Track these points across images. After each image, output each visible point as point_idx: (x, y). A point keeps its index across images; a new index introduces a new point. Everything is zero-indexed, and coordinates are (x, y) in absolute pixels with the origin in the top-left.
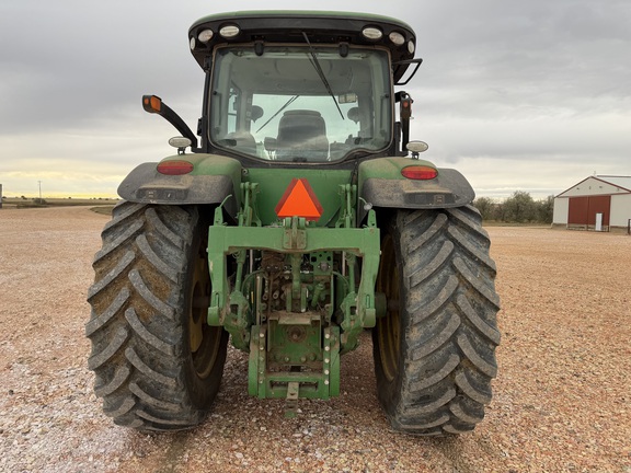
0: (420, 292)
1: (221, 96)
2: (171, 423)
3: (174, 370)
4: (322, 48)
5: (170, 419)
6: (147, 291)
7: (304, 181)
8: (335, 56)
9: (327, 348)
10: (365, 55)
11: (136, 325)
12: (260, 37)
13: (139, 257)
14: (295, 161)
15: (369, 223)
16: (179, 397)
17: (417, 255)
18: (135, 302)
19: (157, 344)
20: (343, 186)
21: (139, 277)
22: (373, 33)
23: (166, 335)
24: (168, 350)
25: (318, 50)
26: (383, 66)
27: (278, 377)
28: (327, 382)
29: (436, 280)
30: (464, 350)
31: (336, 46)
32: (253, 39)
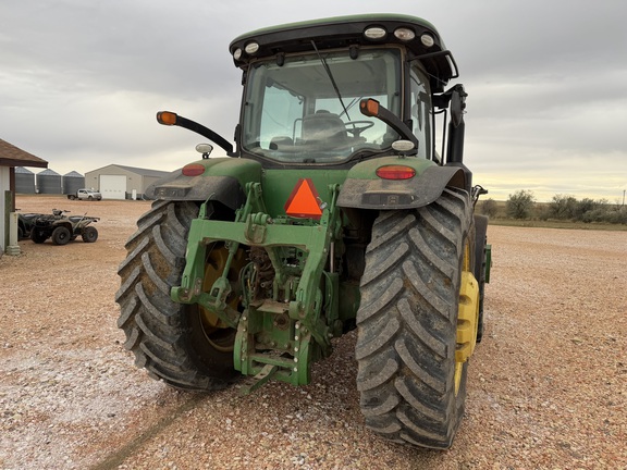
0: (369, 293)
1: (252, 106)
2: (179, 382)
3: (172, 338)
4: (334, 53)
5: (176, 378)
6: (152, 270)
7: (309, 181)
8: (347, 60)
9: (296, 338)
10: (375, 54)
11: (142, 297)
12: (281, 50)
13: (152, 243)
14: (306, 162)
15: (321, 222)
16: (179, 360)
17: (374, 256)
18: (145, 278)
19: (157, 314)
20: (330, 186)
21: (148, 259)
22: (376, 33)
23: (165, 307)
24: (164, 319)
25: (330, 55)
26: (396, 64)
27: (259, 358)
28: (296, 370)
29: (384, 282)
30: (402, 356)
31: (347, 49)
32: (275, 51)
